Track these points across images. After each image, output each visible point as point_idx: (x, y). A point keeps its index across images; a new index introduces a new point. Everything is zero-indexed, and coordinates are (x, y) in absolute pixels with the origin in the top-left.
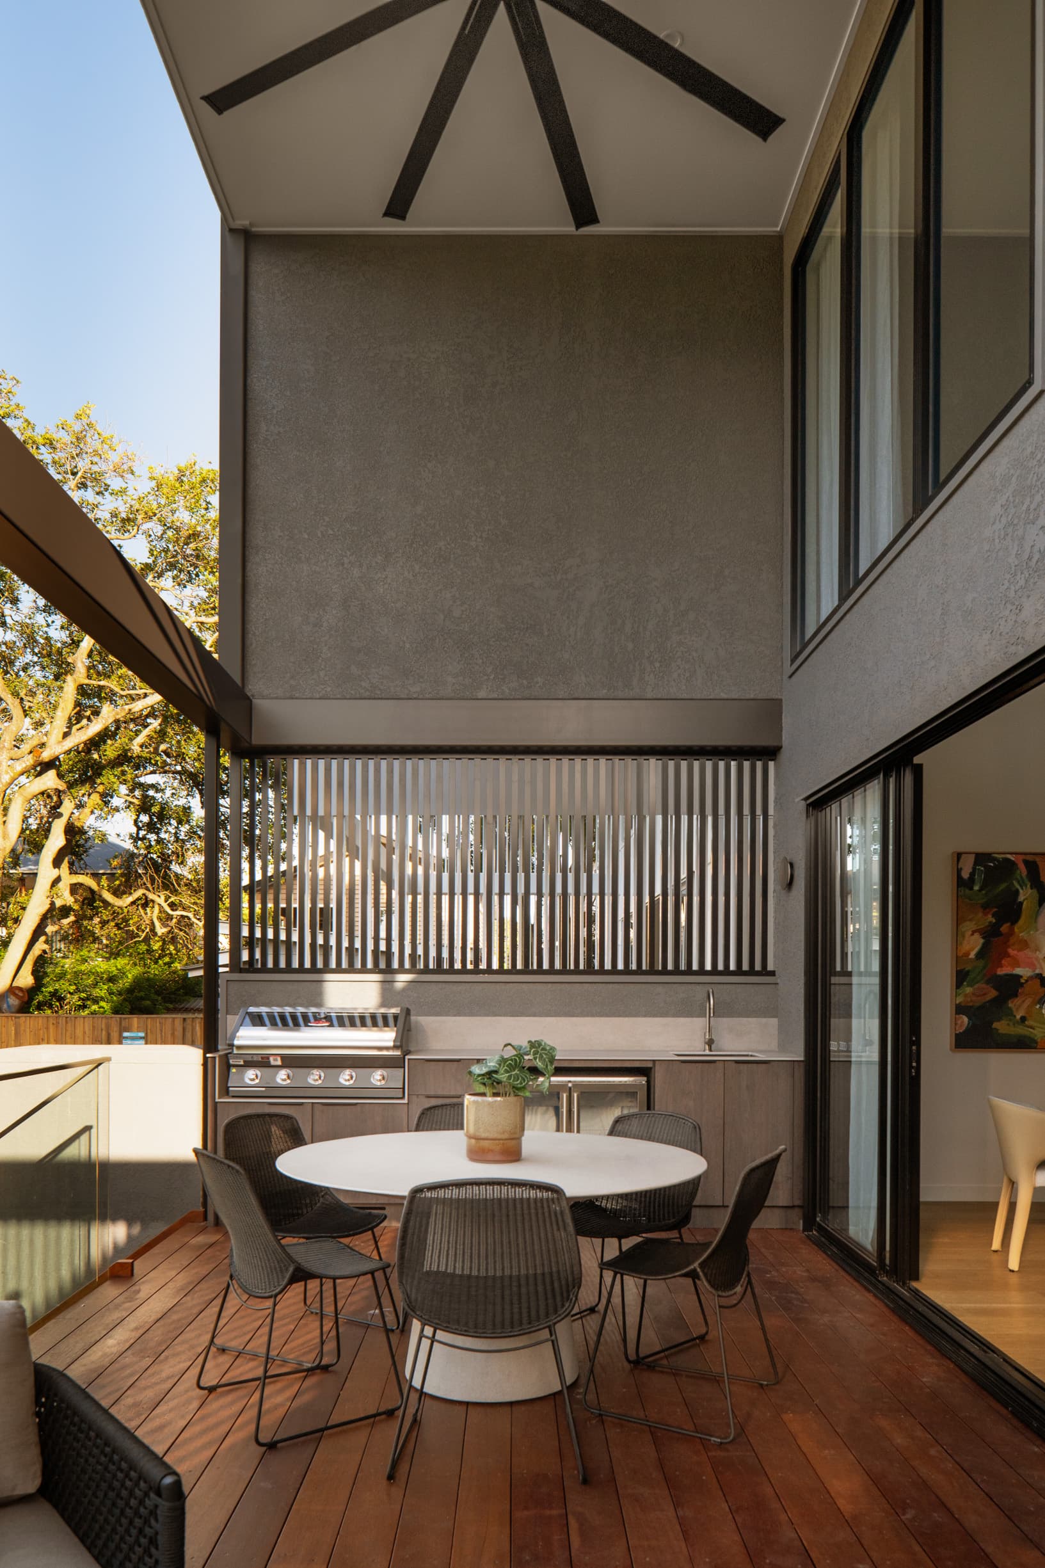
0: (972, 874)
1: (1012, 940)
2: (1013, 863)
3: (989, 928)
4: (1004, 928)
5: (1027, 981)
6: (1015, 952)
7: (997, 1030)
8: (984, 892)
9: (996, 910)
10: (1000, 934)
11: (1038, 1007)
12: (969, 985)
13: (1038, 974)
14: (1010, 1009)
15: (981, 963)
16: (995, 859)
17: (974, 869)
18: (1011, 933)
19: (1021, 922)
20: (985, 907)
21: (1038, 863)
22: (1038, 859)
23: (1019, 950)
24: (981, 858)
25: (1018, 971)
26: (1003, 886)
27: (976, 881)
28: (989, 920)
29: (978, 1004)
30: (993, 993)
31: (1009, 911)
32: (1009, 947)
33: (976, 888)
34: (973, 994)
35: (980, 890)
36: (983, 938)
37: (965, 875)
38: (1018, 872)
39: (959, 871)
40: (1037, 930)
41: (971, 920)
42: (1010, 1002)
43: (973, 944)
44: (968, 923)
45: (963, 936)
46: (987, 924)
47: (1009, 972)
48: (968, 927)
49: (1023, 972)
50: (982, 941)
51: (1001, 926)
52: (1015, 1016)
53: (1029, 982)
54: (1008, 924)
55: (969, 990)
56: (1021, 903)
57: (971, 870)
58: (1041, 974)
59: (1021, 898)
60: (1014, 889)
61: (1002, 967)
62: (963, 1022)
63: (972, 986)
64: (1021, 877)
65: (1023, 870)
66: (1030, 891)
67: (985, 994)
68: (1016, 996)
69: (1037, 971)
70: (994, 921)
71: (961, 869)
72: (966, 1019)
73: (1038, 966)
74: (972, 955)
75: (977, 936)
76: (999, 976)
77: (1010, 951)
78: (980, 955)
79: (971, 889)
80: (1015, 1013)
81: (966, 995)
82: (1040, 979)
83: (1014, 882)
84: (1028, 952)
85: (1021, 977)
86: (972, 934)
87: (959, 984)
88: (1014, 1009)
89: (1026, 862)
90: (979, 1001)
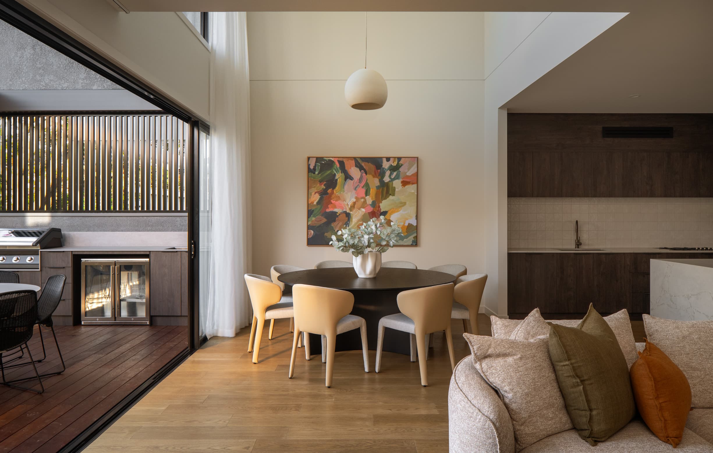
0: (315, 167)
1: (333, 196)
2: (333, 162)
3: (323, 191)
4: (330, 191)
5: (340, 214)
6: (334, 201)
7: (326, 236)
8: (320, 175)
9: (326, 183)
10: (327, 194)
11: (345, 226)
12: (314, 217)
13: (344, 212)
14: (332, 227)
15: (319, 206)
16: (325, 160)
17: (316, 165)
18: (332, 193)
19: (337, 188)
20: (321, 182)
21: (344, 162)
22: (344, 160)
23: (336, 201)
24: (319, 159)
25: (336, 210)
26: (329, 172)
27: (316, 170)
28: (322, 187)
29: (318, 225)
30: (324, 220)
31: (332, 183)
32: (331, 199)
33: (317, 173)
34: (316, 221)
35: (318, 174)
36: (320, 195)
37: (312, 167)
38: (335, 165)
39: (309, 165)
40: (344, 192)
41: (314, 187)
42: (332, 224)
43: (316, 198)
44: (313, 189)
45: (311, 195)
46: (321, 189)
47: (332, 211)
48: (313, 190)
49: (338, 210)
50: (319, 197)
51: (328, 190)
52: (335, 230)
53: (340, 215)
54: (332, 189)
55: (314, 219)
56: (337, 180)
57: (314, 165)
58: (346, 212)
59: (337, 178)
60: (333, 173)
61: (328, 208)
62: (311, 233)
63: (315, 217)
64: (337, 168)
65: (337, 165)
66: (341, 174)
67: (321, 221)
68: (335, 221)
69: (344, 210)
70: (325, 188)
71: (310, 164)
72: (312, 232)
73: (344, 208)
74: (315, 203)
75: (317, 194)
76: (327, 212)
77: (332, 201)
78: (318, 203)
79: (314, 173)
80: (334, 229)
81: (312, 221)
82: (345, 213)
83: (334, 170)
84: (340, 202)
85: (337, 213)
86: (315, 194)
87: (309, 217)
88: (334, 227)
89: (339, 161)
90: (318, 224)
